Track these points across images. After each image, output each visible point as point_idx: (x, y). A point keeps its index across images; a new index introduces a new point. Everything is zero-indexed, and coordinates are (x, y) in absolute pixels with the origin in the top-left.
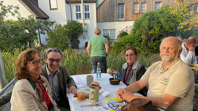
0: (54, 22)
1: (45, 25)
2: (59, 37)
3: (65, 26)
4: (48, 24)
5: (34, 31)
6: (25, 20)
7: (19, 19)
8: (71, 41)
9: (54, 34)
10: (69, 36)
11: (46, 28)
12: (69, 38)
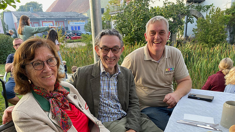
0: (211, 6)
1: (197, 10)
2: (212, 27)
3: (228, 11)
4: (202, 9)
5: (179, 19)
6: (171, 5)
7: (165, 4)
8: (231, 34)
9: (206, 23)
10: (229, 25)
11: (196, 14)
12: (230, 28)
